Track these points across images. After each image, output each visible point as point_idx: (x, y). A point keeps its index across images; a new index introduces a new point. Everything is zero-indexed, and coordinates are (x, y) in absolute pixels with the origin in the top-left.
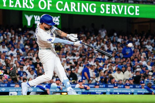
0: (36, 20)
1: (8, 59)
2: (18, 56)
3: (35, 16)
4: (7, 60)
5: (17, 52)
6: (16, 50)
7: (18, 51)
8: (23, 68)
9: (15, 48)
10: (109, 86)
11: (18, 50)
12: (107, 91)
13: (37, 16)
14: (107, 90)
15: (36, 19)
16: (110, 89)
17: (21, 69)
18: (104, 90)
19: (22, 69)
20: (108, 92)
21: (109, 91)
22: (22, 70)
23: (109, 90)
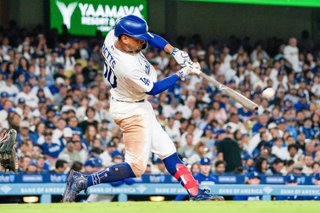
0: (85, 16)
1: (16, 113)
2: (41, 105)
3: (81, 5)
4: (12, 115)
5: (38, 95)
6: (35, 90)
7: (41, 94)
8: (51, 134)
9: (31, 86)
10: (269, 180)
11: (40, 90)
12: (263, 191)
13: (86, 5)
14: (264, 189)
15: (83, 13)
16: (273, 188)
17: (47, 137)
18: (257, 190)
19: (50, 137)
20: (266, 194)
21: (268, 193)
22: (50, 139)
23: (268, 190)
